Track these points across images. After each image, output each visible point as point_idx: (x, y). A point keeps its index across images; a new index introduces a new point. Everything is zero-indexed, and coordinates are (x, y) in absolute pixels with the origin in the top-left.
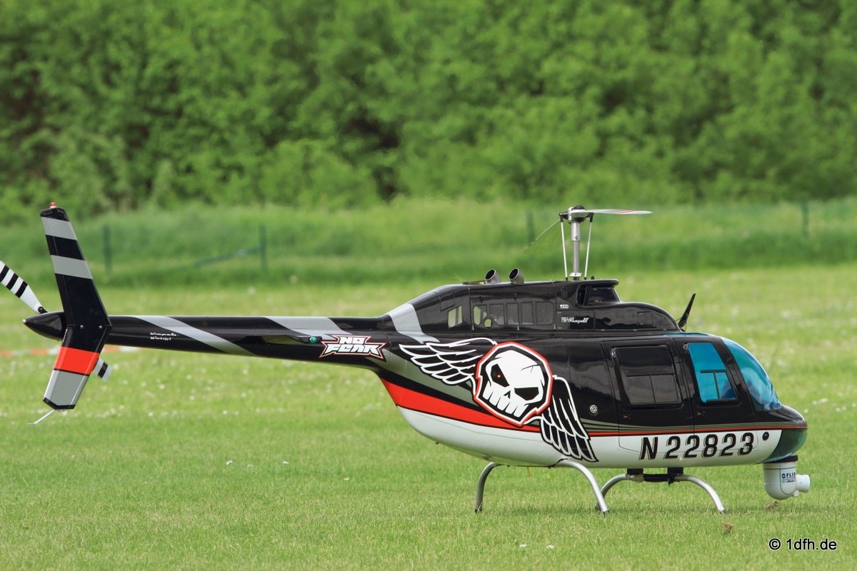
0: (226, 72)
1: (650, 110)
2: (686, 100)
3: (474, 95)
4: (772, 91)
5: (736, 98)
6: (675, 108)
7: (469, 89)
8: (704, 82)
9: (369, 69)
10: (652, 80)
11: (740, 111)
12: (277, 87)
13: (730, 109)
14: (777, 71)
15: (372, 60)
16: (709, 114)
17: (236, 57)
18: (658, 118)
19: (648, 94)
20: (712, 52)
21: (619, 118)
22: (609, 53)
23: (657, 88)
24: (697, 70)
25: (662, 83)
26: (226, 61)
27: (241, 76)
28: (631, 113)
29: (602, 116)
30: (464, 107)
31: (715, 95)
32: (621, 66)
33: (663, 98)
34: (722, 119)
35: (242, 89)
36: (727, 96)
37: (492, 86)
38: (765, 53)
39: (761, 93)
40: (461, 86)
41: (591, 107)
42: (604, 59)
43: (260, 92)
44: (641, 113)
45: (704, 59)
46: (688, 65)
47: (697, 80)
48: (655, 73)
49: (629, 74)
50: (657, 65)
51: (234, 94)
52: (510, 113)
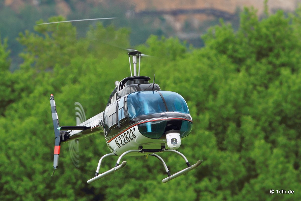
0: (22, 168)
1: (219, 178)
2: (236, 173)
3: (138, 175)
4: (276, 167)
5: (259, 171)
6: (231, 177)
7: (135, 172)
8: (244, 164)
9: (88, 164)
10: (219, 164)
11: (261, 177)
12: (46, 175)
13: (256, 176)
14: (277, 157)
15: (89, 160)
16: (247, 179)
17: (26, 161)
18: (223, 182)
19: (217, 171)
20: (247, 150)
21: (205, 183)
22: (199, 152)
23: (222, 168)
24: (240, 159)
25: (223, 166)
26: (22, 164)
27: (29, 170)
28: (210, 180)
29: (197, 182)
30: (133, 180)
31: (249, 170)
32: (205, 159)
33: (225, 172)
34: (252, 181)
35: (30, 176)
36: (255, 170)
37: (145, 170)
38: (271, 149)
39: (271, 168)
40: (131, 171)
41: (192, 178)
42: (197, 155)
43: (38, 178)
44: (215, 181)
45: (243, 153)
46: (236, 156)
47: (240, 163)
48: (221, 160)
49: (209, 162)
50: (222, 157)
51: (25, 179)
52: (155, 183)
